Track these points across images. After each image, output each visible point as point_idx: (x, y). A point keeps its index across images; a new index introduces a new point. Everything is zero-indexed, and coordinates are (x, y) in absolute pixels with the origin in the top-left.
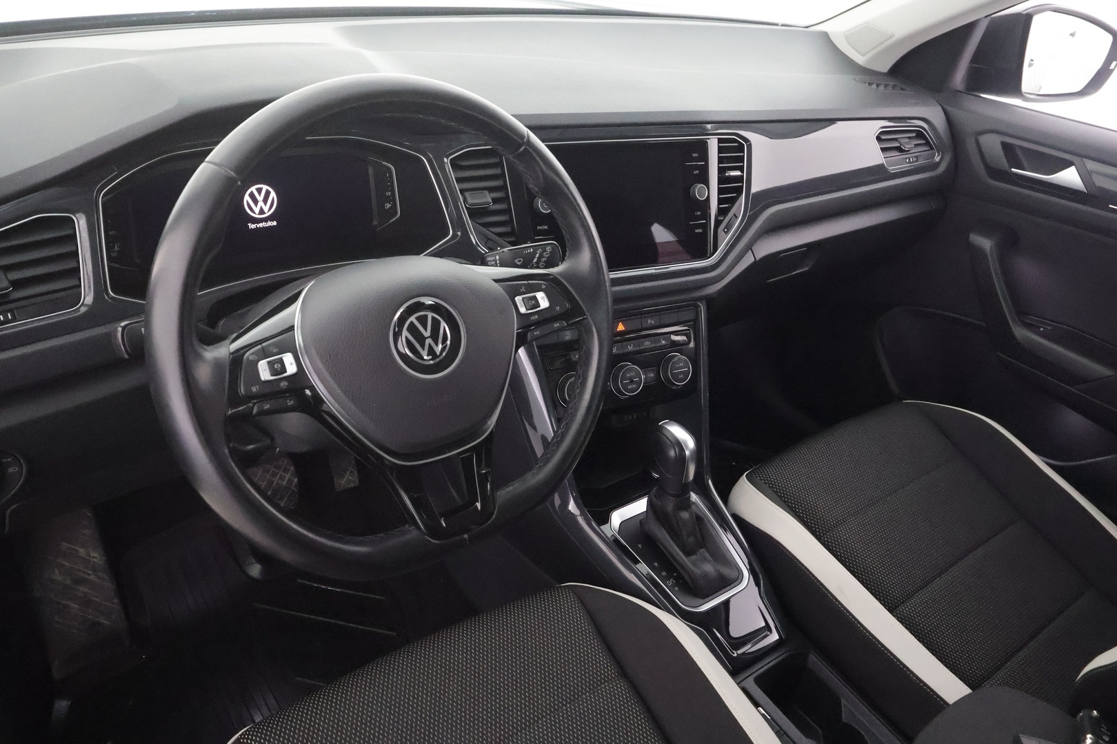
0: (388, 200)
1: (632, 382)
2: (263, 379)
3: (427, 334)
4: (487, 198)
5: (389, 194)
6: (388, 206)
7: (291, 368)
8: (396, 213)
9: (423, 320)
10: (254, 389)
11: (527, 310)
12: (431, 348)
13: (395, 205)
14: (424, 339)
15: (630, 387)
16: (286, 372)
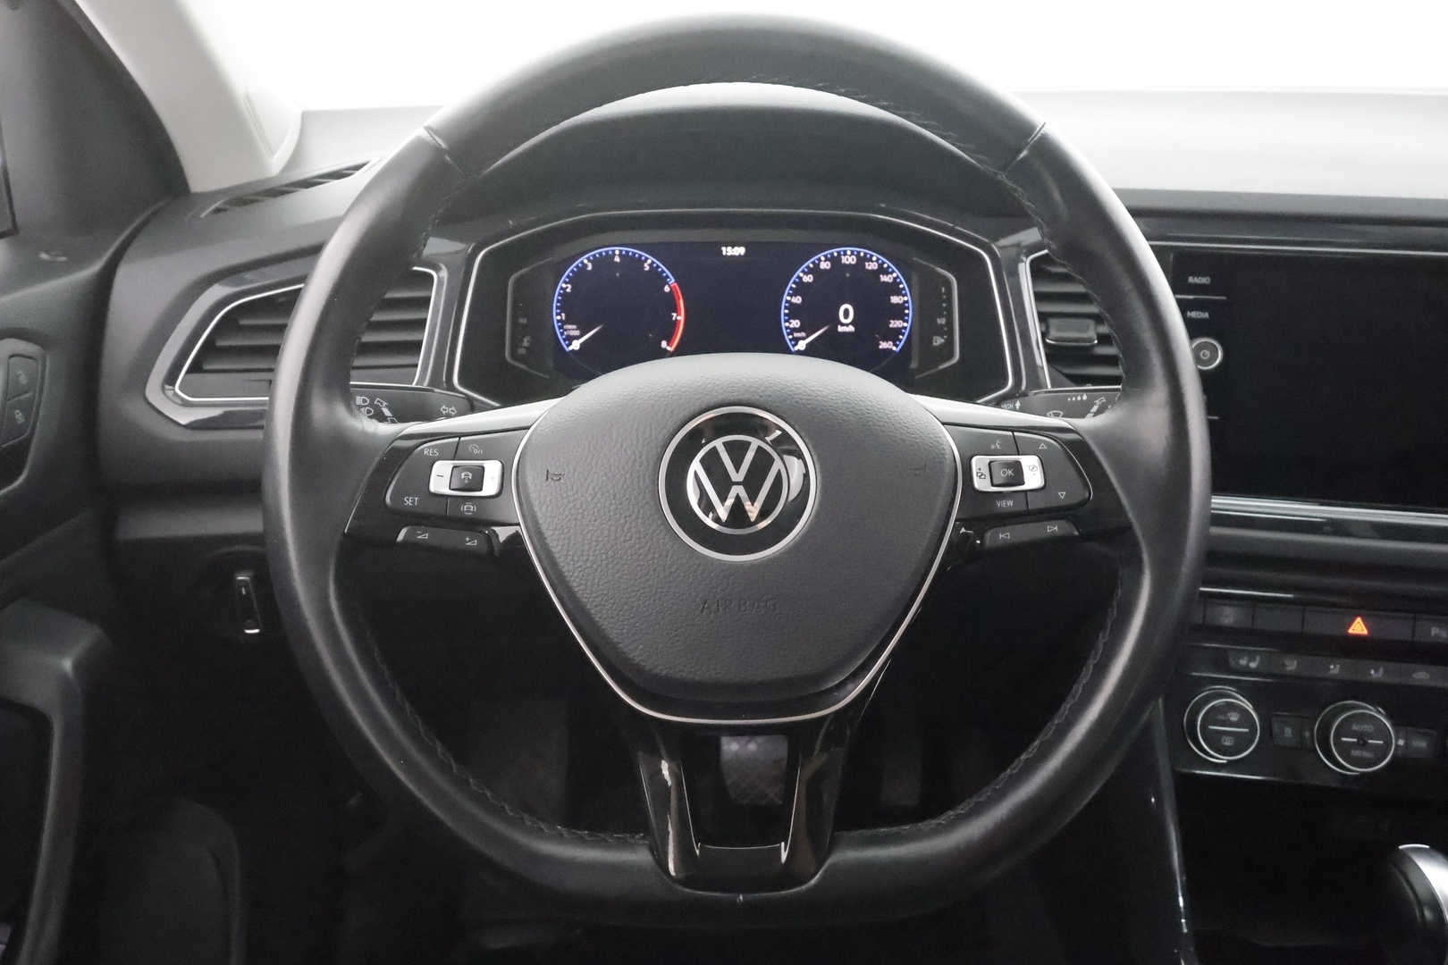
0: (939, 331)
1: (1362, 744)
2: (432, 489)
3: (737, 477)
4: (1090, 332)
5: (941, 321)
6: (938, 341)
7: (490, 486)
8: (951, 355)
9: (737, 451)
10: (408, 502)
11: (993, 485)
12: (738, 502)
13: (950, 342)
14: (731, 484)
15: (1356, 753)
16: (481, 490)
